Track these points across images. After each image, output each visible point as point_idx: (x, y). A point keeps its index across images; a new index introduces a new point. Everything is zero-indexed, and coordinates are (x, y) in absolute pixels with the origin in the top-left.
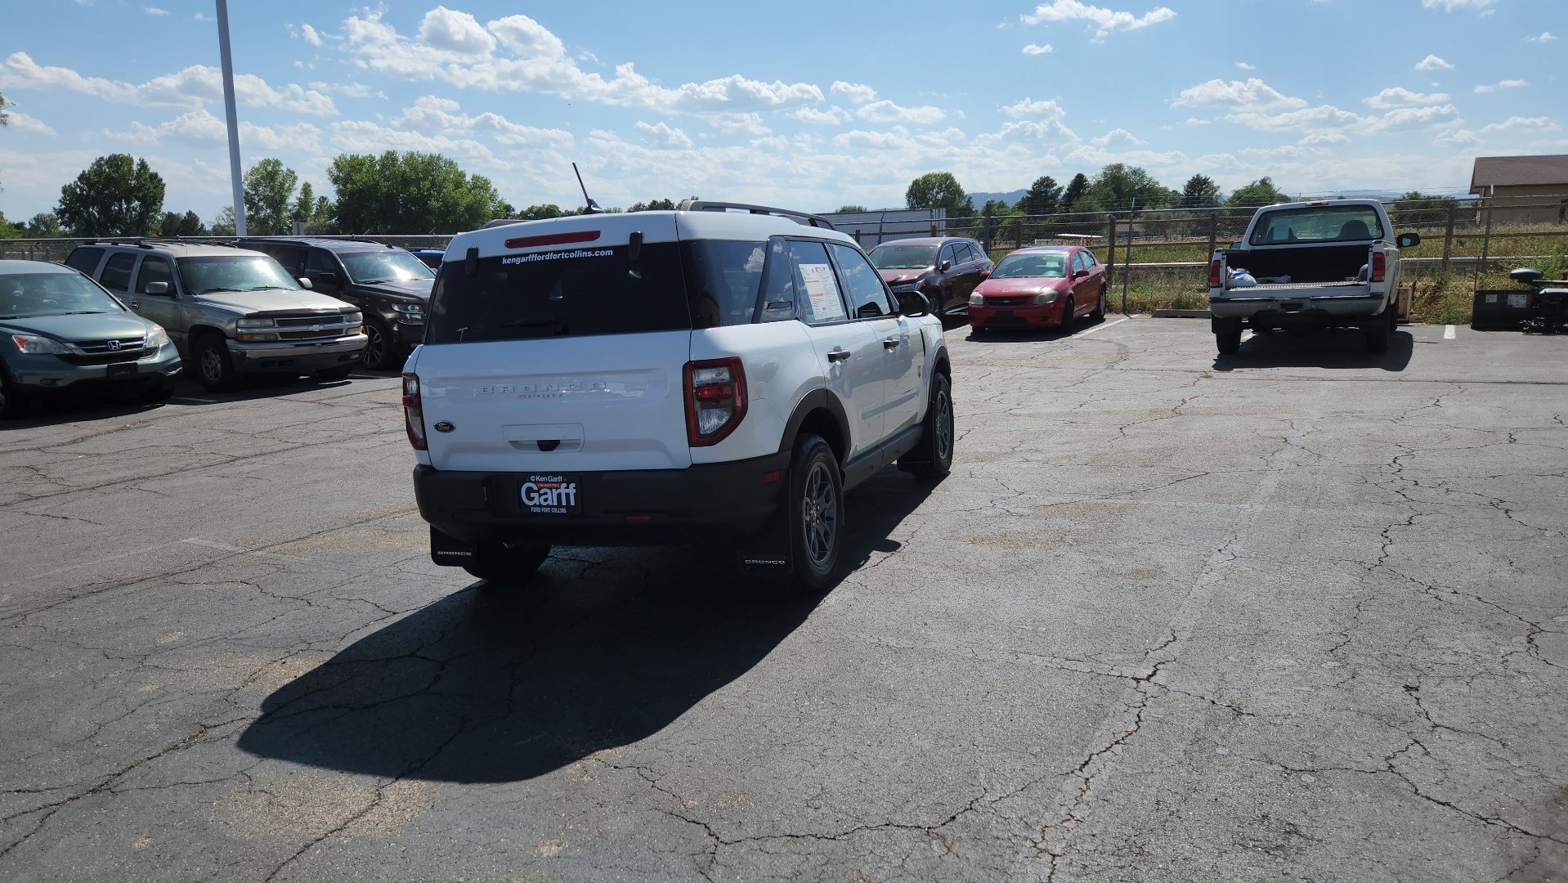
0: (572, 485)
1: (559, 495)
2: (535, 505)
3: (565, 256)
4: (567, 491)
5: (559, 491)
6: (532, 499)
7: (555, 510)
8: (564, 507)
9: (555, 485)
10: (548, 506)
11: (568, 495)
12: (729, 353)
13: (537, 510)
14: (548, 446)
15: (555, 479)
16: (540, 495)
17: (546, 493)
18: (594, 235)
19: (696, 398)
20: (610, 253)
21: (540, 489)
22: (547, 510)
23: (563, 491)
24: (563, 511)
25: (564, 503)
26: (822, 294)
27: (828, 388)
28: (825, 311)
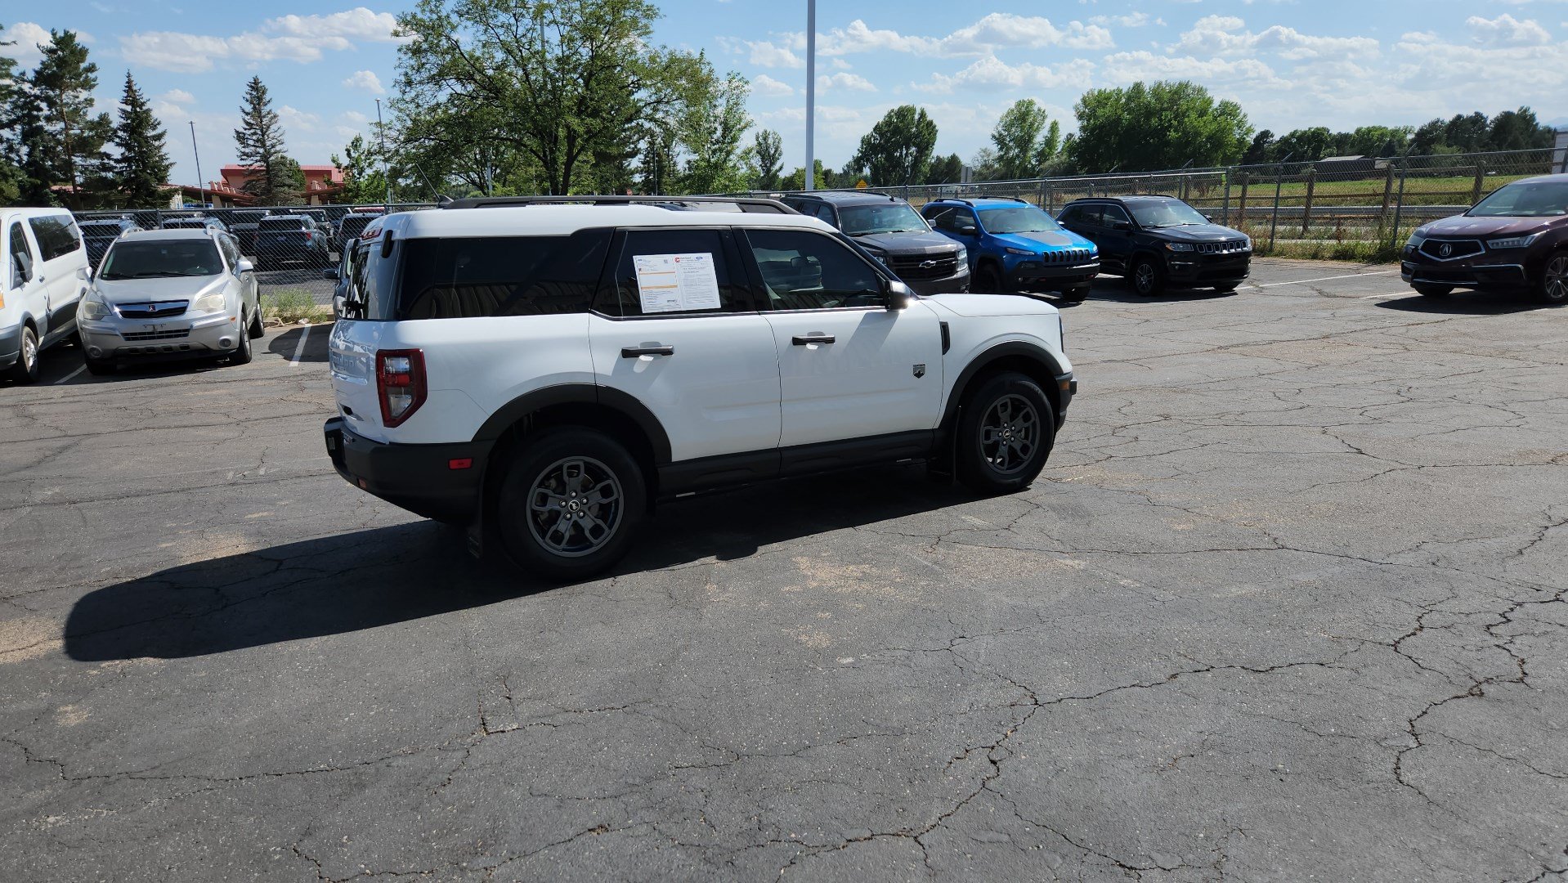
26: (676, 286)
27: (601, 383)
28: (671, 303)
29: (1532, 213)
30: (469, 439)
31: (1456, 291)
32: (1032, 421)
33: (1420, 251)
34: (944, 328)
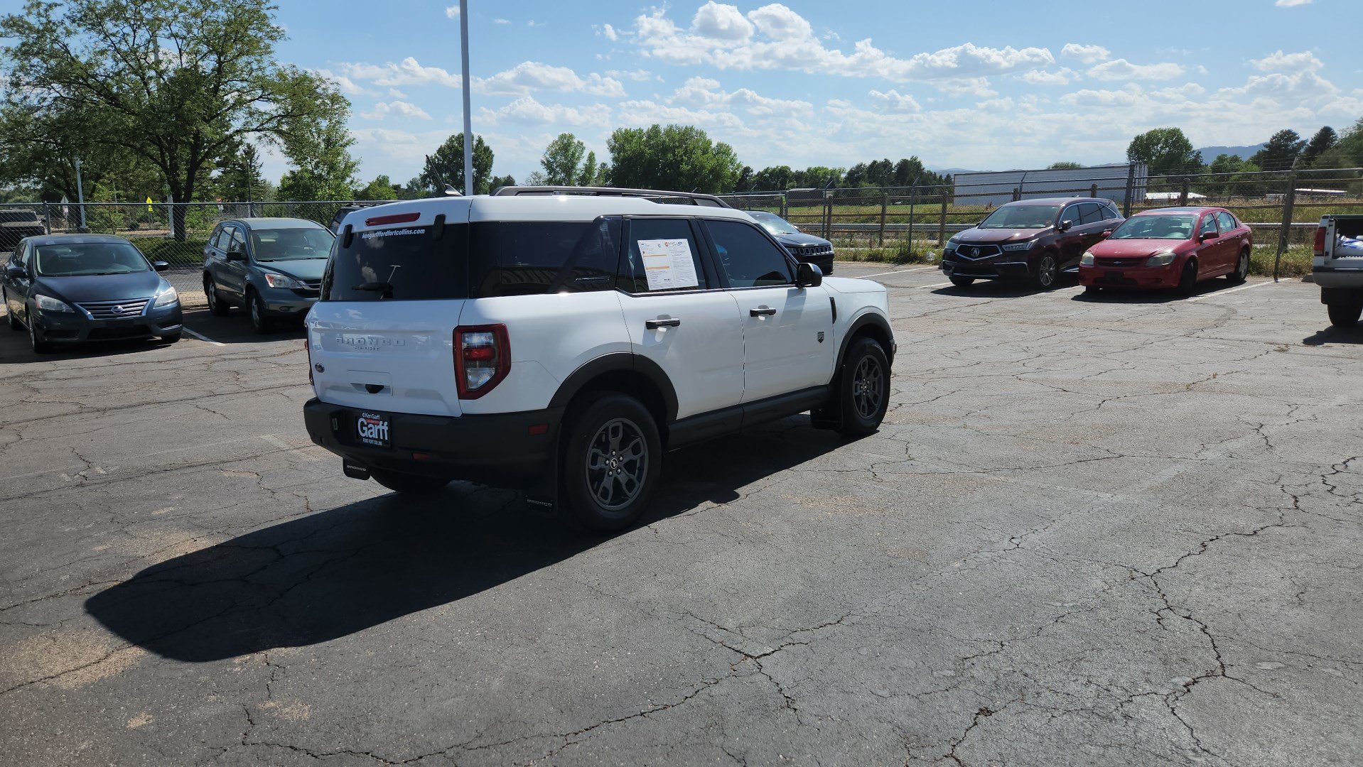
0: (386, 423)
1: (379, 430)
2: (365, 437)
3: (396, 233)
4: (383, 428)
5: (379, 427)
6: (363, 432)
7: (376, 442)
8: (381, 440)
9: (376, 422)
10: (372, 438)
11: (383, 430)
12: (494, 320)
13: (365, 441)
14: (374, 389)
15: (375, 417)
16: (369, 429)
17: (371, 428)
18: (415, 217)
19: (464, 359)
20: (423, 231)
21: (368, 424)
22: (371, 442)
23: (381, 427)
24: (380, 443)
25: (382, 438)
26: (668, 267)
27: (636, 352)
28: (668, 282)
29: (1023, 226)
30: (545, 406)
31: (977, 281)
32: (878, 376)
33: (957, 253)
34: (832, 301)
